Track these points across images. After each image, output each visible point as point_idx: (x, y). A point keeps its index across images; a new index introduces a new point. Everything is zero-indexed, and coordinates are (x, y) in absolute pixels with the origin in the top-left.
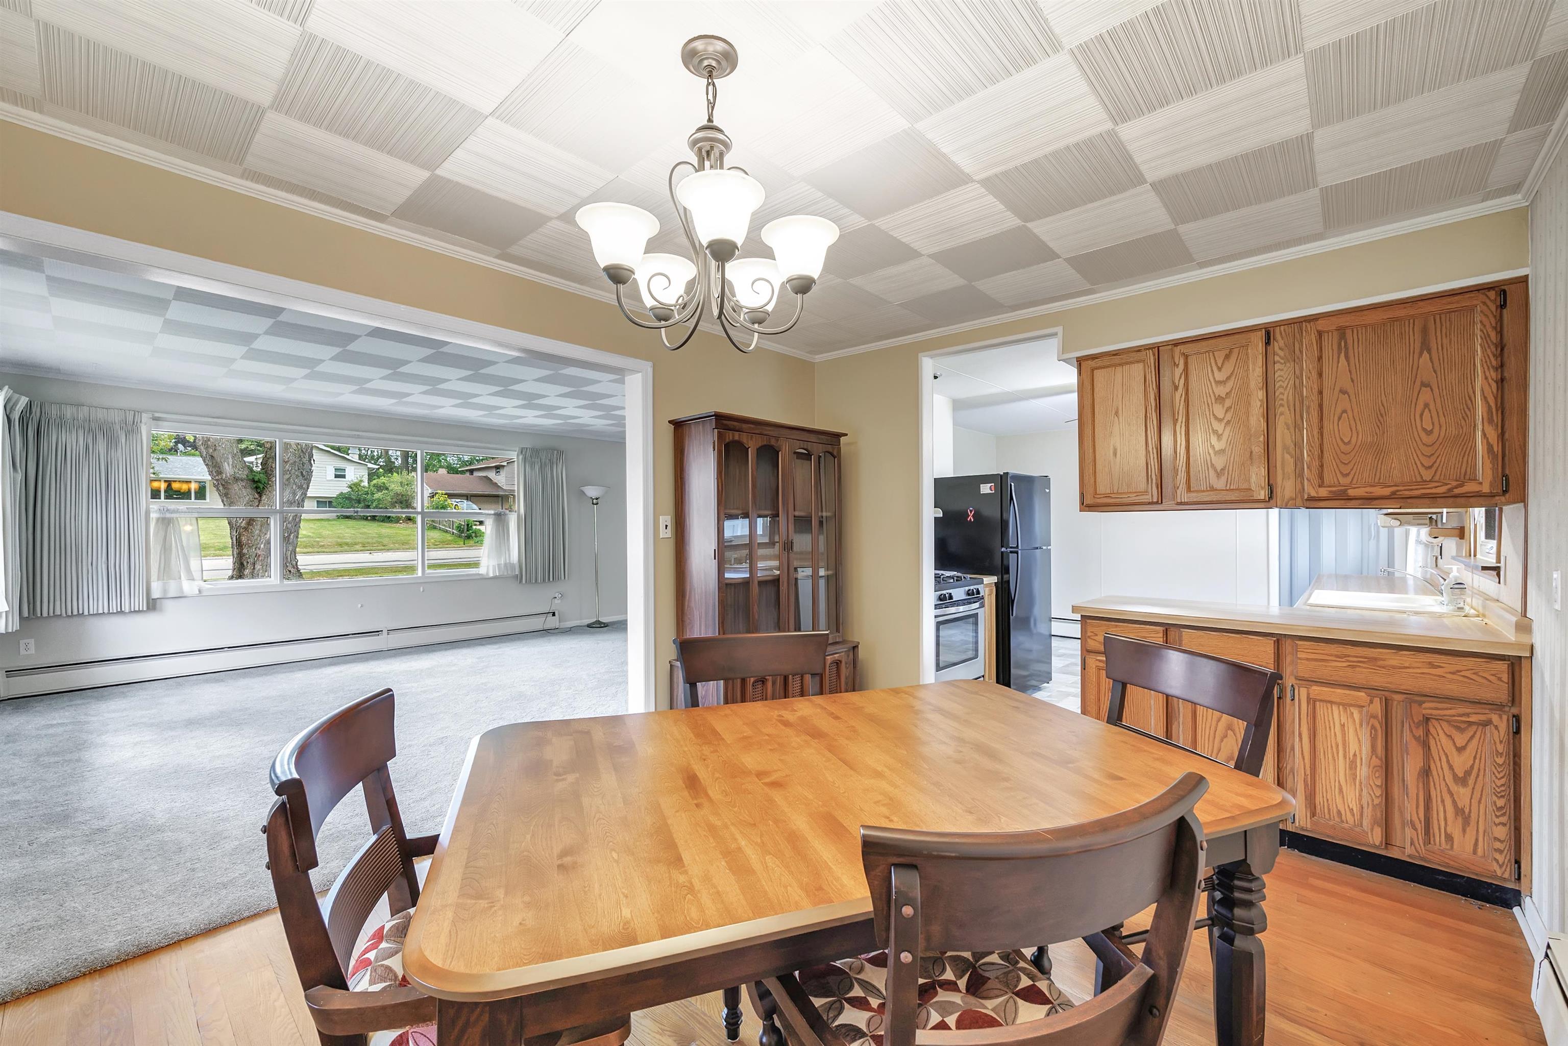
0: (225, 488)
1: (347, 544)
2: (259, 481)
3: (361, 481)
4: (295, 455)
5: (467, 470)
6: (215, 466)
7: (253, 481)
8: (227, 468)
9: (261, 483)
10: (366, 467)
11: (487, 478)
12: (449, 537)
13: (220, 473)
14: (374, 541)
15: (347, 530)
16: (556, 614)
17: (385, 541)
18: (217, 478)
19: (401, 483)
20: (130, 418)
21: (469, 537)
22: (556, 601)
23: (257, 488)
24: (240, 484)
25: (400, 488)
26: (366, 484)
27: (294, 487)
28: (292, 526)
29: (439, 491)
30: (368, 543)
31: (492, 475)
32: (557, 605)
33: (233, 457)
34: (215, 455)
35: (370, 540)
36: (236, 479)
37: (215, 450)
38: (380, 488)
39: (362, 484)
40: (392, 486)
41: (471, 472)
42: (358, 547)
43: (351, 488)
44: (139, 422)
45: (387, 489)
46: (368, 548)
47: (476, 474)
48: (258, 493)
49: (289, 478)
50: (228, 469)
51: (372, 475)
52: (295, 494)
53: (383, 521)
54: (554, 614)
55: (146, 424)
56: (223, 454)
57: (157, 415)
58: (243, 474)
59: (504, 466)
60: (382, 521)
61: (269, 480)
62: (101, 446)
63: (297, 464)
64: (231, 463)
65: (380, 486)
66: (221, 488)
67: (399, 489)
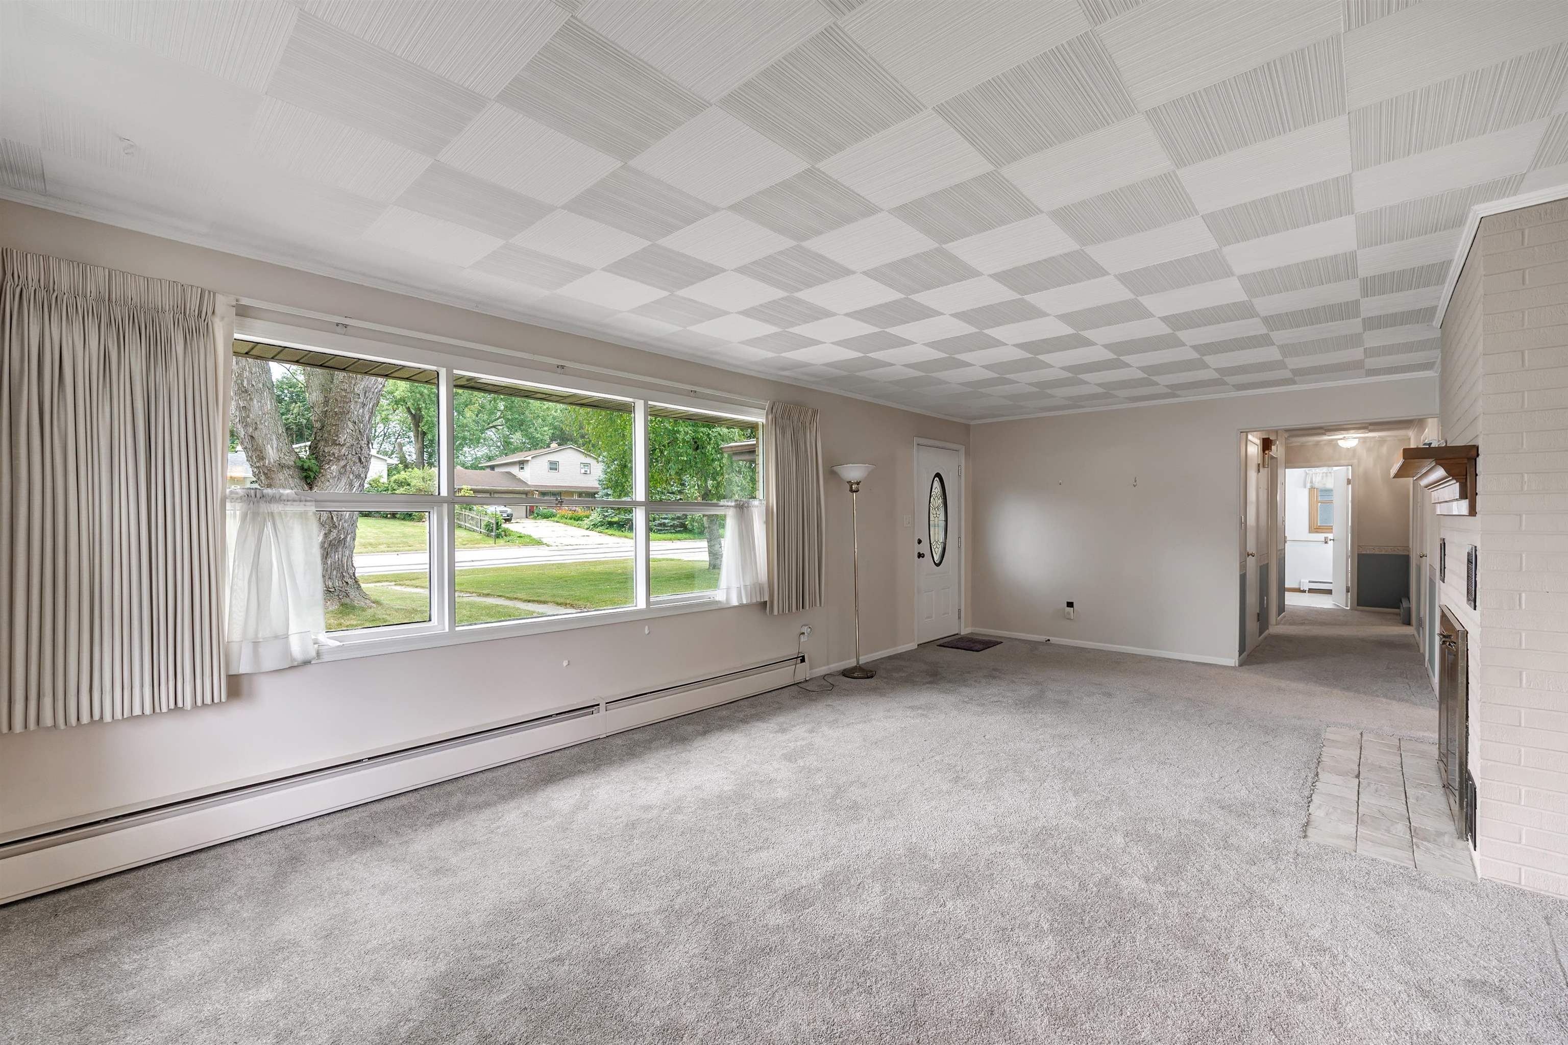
0: (267, 478)
1: (371, 544)
2: (309, 469)
3: (380, 477)
4: (352, 436)
5: (487, 467)
6: (256, 450)
7: (302, 469)
8: (271, 452)
9: (312, 471)
10: (383, 462)
11: (509, 473)
12: (477, 536)
13: (262, 458)
14: (399, 540)
15: (369, 529)
16: (806, 660)
17: (411, 541)
18: (258, 464)
19: (423, 478)
20: (193, 305)
21: (498, 536)
22: (803, 639)
23: (306, 478)
24: (286, 472)
25: (422, 483)
26: (384, 480)
27: (351, 476)
28: (349, 526)
29: (464, 487)
30: (393, 543)
31: (515, 470)
32: (807, 645)
33: (278, 439)
34: (256, 435)
35: (395, 541)
36: (282, 466)
37: (256, 429)
38: (401, 484)
39: (382, 481)
40: (414, 482)
41: (492, 468)
42: (383, 547)
43: (370, 484)
44: (210, 313)
45: (409, 485)
46: (395, 549)
47: (497, 470)
48: (308, 484)
49: (345, 466)
50: (272, 454)
51: (391, 470)
52: (351, 485)
53: (404, 519)
54: (803, 660)
55: (222, 318)
56: (266, 435)
57: (245, 301)
58: (290, 460)
59: (528, 461)
60: (402, 519)
61: (321, 467)
62: (136, 358)
63: (354, 447)
64: (275, 446)
65: (402, 482)
66: (263, 478)
67: (420, 484)
